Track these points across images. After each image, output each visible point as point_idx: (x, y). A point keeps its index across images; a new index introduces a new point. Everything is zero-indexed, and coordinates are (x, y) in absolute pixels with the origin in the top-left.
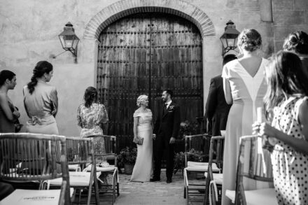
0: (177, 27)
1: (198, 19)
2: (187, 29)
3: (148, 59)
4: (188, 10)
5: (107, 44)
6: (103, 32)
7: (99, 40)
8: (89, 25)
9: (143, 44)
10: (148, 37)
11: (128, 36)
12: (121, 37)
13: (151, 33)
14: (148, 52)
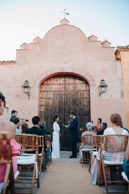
0: (78, 81)
1: (87, 78)
2: (82, 82)
4: (82, 74)
5: (44, 90)
6: (42, 84)
7: (40, 88)
8: (35, 81)
9: (61, 90)
10: (64, 86)
11: (54, 86)
12: (51, 86)
13: (65, 84)
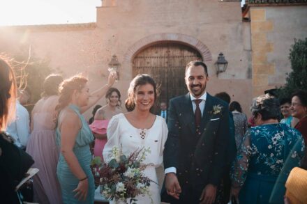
0: (186, 53)
1: (199, 48)
2: (193, 54)
3: (166, 75)
4: (193, 43)
5: (139, 65)
6: (136, 57)
7: (133, 63)
8: (126, 54)
9: (163, 65)
10: (166, 60)
11: (153, 60)
12: (148, 60)
13: (168, 57)
14: (166, 70)
